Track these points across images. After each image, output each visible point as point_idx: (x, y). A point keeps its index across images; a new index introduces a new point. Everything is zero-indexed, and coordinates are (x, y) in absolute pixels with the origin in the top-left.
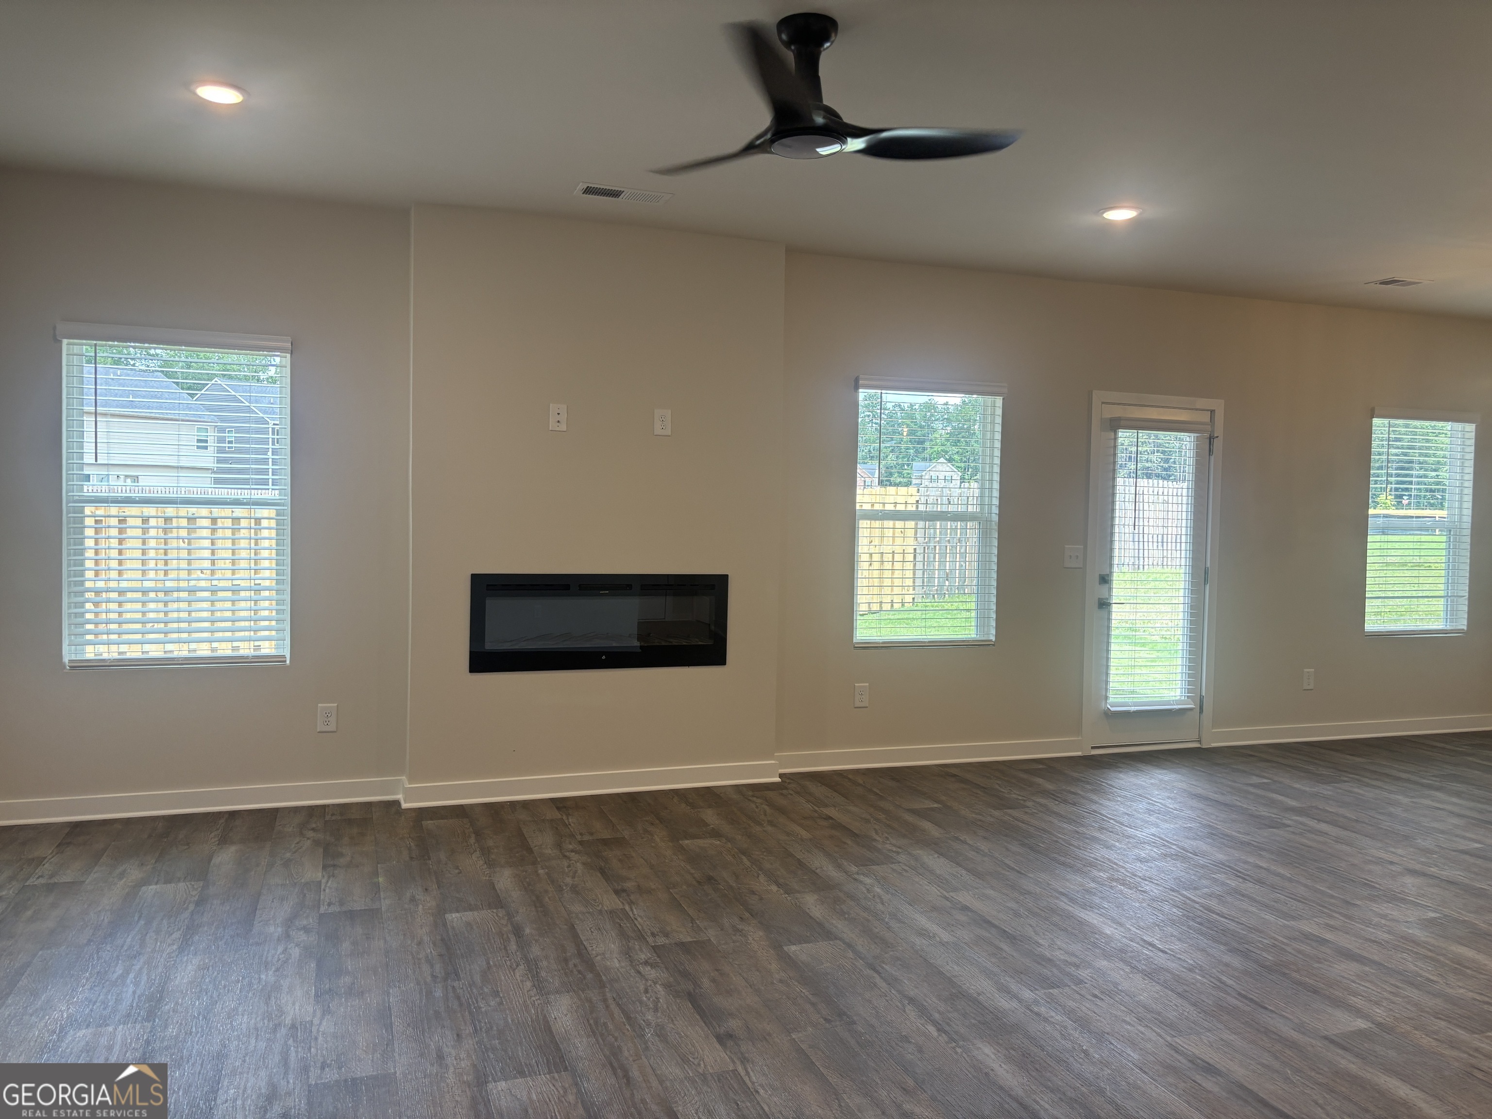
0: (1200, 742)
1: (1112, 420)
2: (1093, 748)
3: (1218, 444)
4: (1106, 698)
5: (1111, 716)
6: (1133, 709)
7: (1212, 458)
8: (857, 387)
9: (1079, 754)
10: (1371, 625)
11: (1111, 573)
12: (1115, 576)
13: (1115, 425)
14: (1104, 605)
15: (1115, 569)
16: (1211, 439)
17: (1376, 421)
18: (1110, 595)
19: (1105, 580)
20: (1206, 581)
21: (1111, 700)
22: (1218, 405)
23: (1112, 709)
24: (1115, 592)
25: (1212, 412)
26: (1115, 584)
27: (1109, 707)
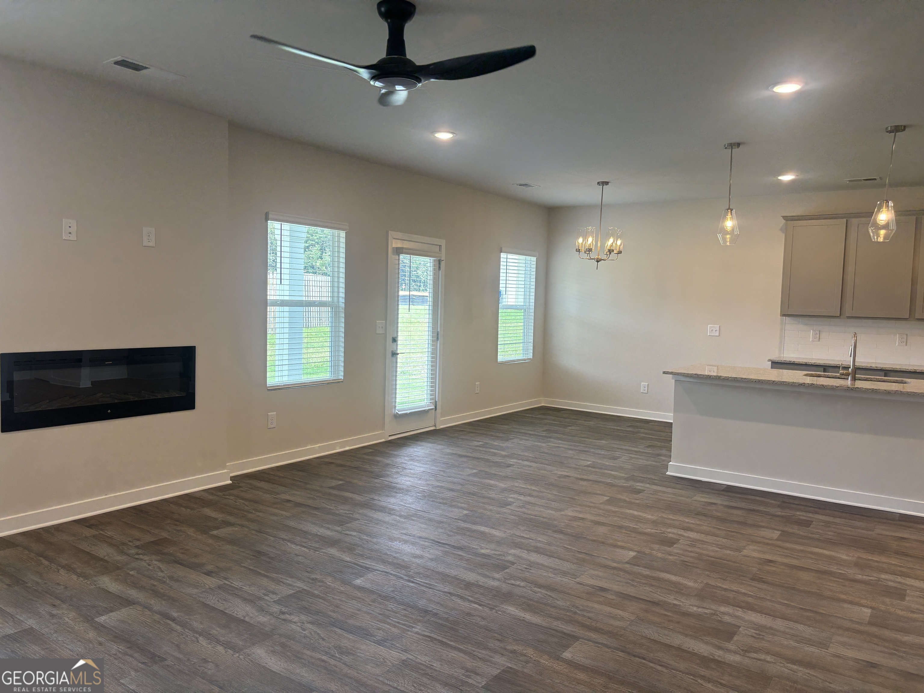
0: (435, 426)
1: (397, 249)
2: (390, 436)
3: (443, 264)
4: (395, 407)
5: (397, 417)
6: (408, 412)
7: (440, 272)
8: (267, 219)
9: (383, 440)
10: (501, 358)
11: (397, 336)
12: (399, 338)
13: (399, 251)
14: (395, 354)
15: (400, 333)
16: (440, 261)
17: (503, 255)
18: (397, 349)
19: (395, 340)
20: (438, 339)
21: (397, 408)
22: (443, 243)
23: (400, 413)
24: (399, 347)
25: (440, 246)
26: (399, 342)
27: (397, 412)
